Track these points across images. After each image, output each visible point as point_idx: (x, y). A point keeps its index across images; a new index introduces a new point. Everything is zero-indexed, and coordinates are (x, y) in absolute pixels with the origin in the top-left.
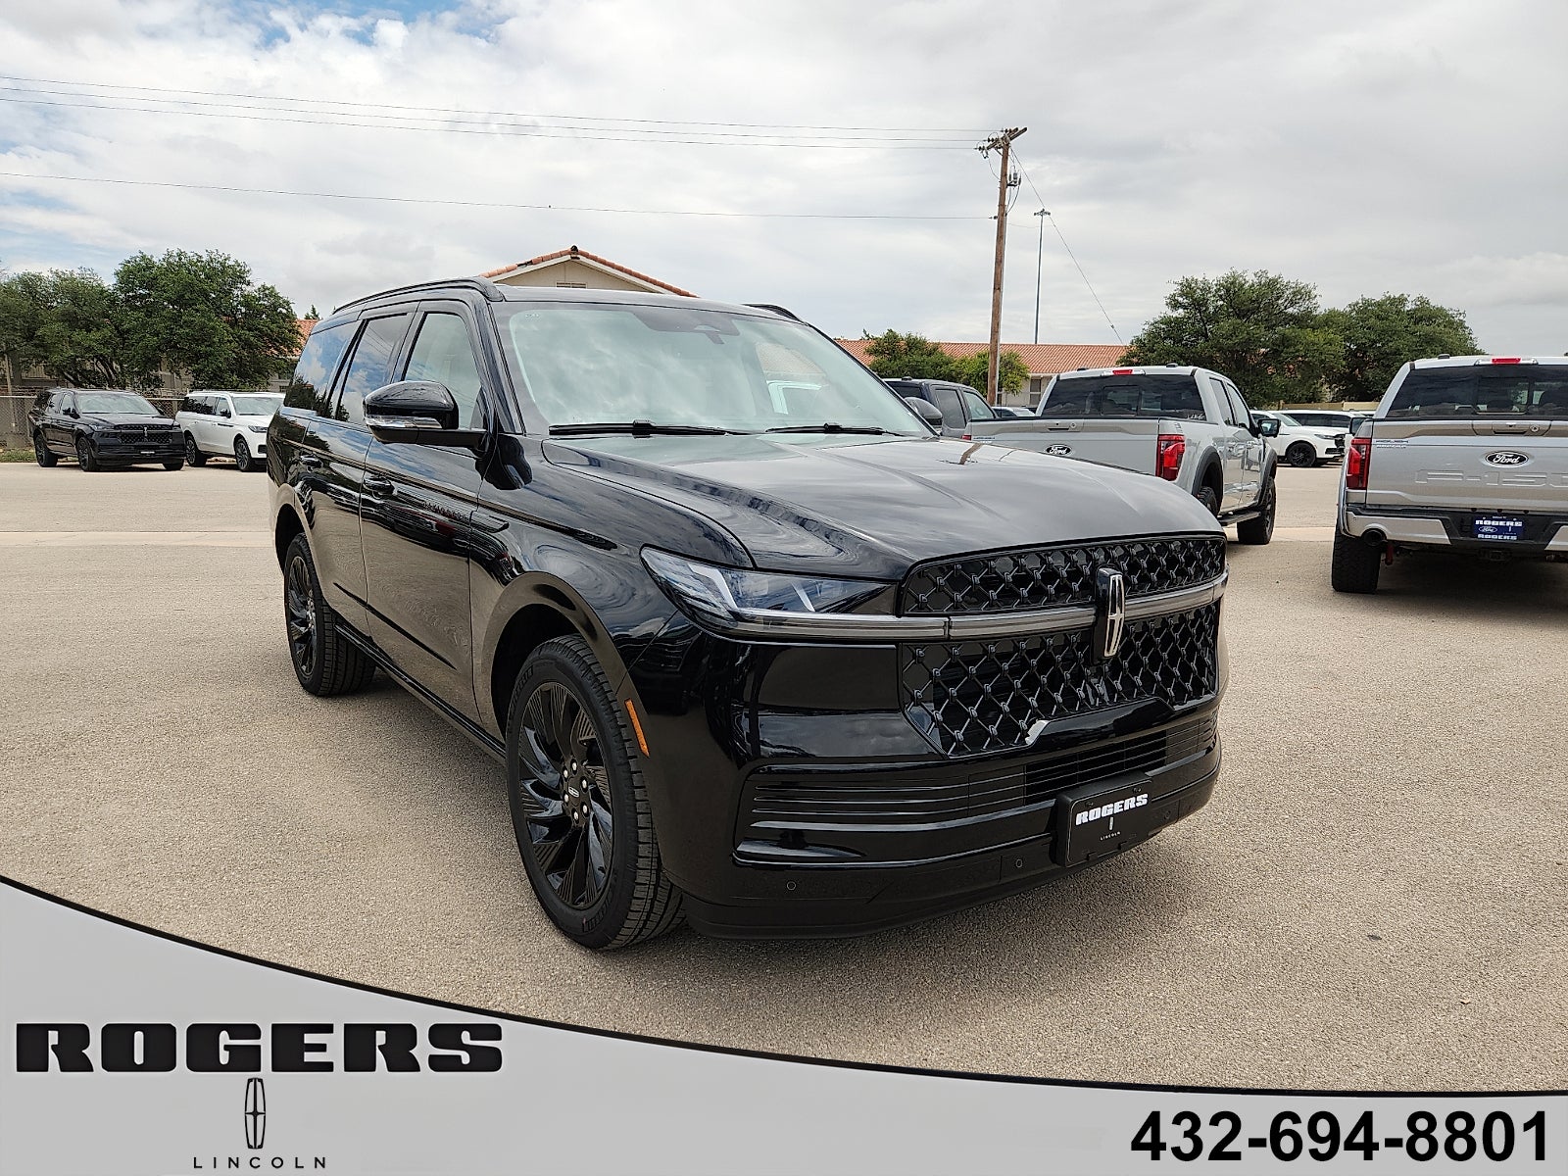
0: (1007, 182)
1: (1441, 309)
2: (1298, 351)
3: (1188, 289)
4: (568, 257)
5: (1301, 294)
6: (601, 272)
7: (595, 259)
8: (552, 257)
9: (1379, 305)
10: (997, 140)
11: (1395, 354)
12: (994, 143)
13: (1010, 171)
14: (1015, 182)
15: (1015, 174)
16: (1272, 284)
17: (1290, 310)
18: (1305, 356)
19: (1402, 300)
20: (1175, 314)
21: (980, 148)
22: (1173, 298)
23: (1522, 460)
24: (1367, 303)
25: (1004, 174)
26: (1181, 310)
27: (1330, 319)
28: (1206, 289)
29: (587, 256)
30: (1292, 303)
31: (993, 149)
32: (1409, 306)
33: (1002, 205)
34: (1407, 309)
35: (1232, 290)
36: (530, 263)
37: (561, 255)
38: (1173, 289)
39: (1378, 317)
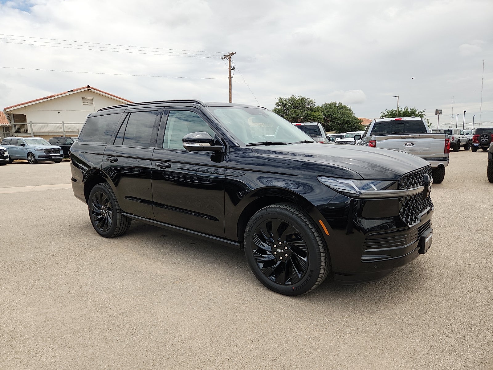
0: (231, 69)
1: (345, 106)
2: (312, 118)
3: (281, 100)
4: (86, 89)
5: (311, 102)
6: (98, 94)
7: (96, 90)
8: (80, 89)
9: (330, 105)
10: (227, 56)
11: (335, 118)
12: (226, 57)
13: (231, 65)
14: (233, 69)
15: (233, 66)
16: (303, 99)
17: (308, 106)
18: (314, 119)
19: (335, 103)
20: (278, 108)
21: (222, 58)
22: (277, 103)
23: (413, 145)
24: (327, 104)
25: (230, 66)
26: (279, 107)
27: (318, 109)
28: (286, 100)
29: (93, 89)
30: (309, 105)
31: (225, 58)
32: (337, 105)
33: (230, 75)
34: (337, 106)
35: (293, 100)
36: (73, 91)
37: (84, 88)
38: (277, 101)
39: (330, 108)
